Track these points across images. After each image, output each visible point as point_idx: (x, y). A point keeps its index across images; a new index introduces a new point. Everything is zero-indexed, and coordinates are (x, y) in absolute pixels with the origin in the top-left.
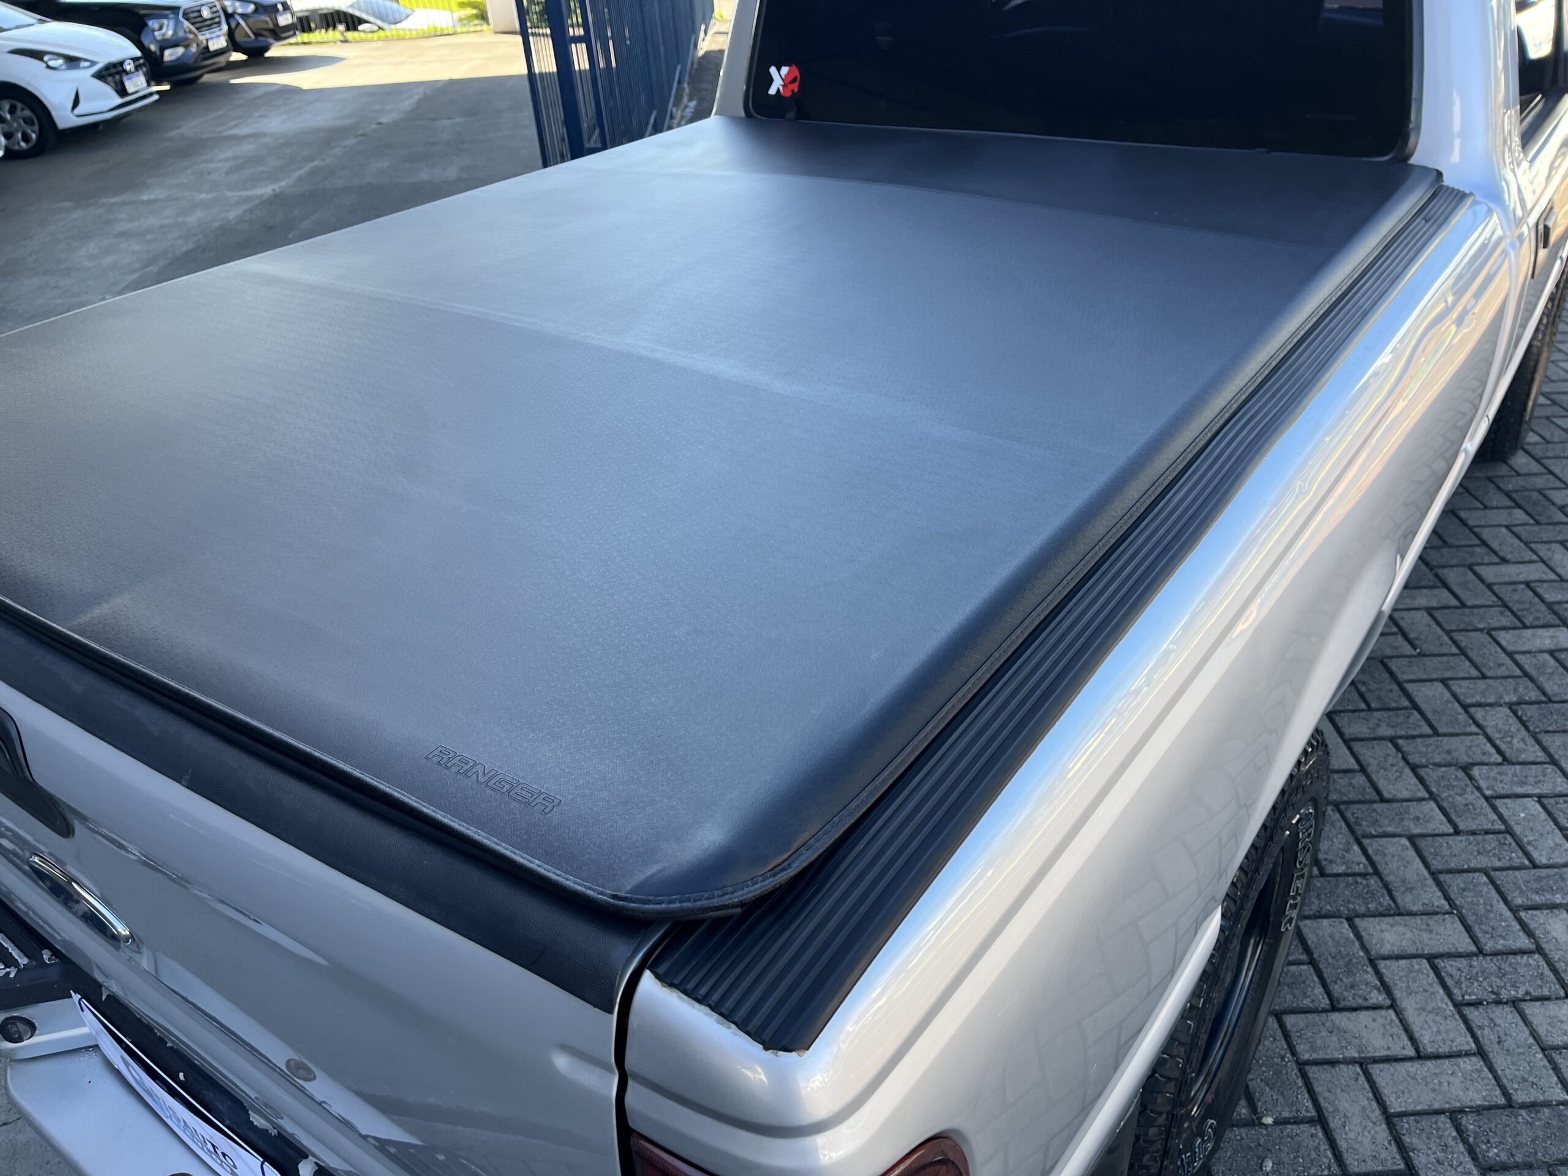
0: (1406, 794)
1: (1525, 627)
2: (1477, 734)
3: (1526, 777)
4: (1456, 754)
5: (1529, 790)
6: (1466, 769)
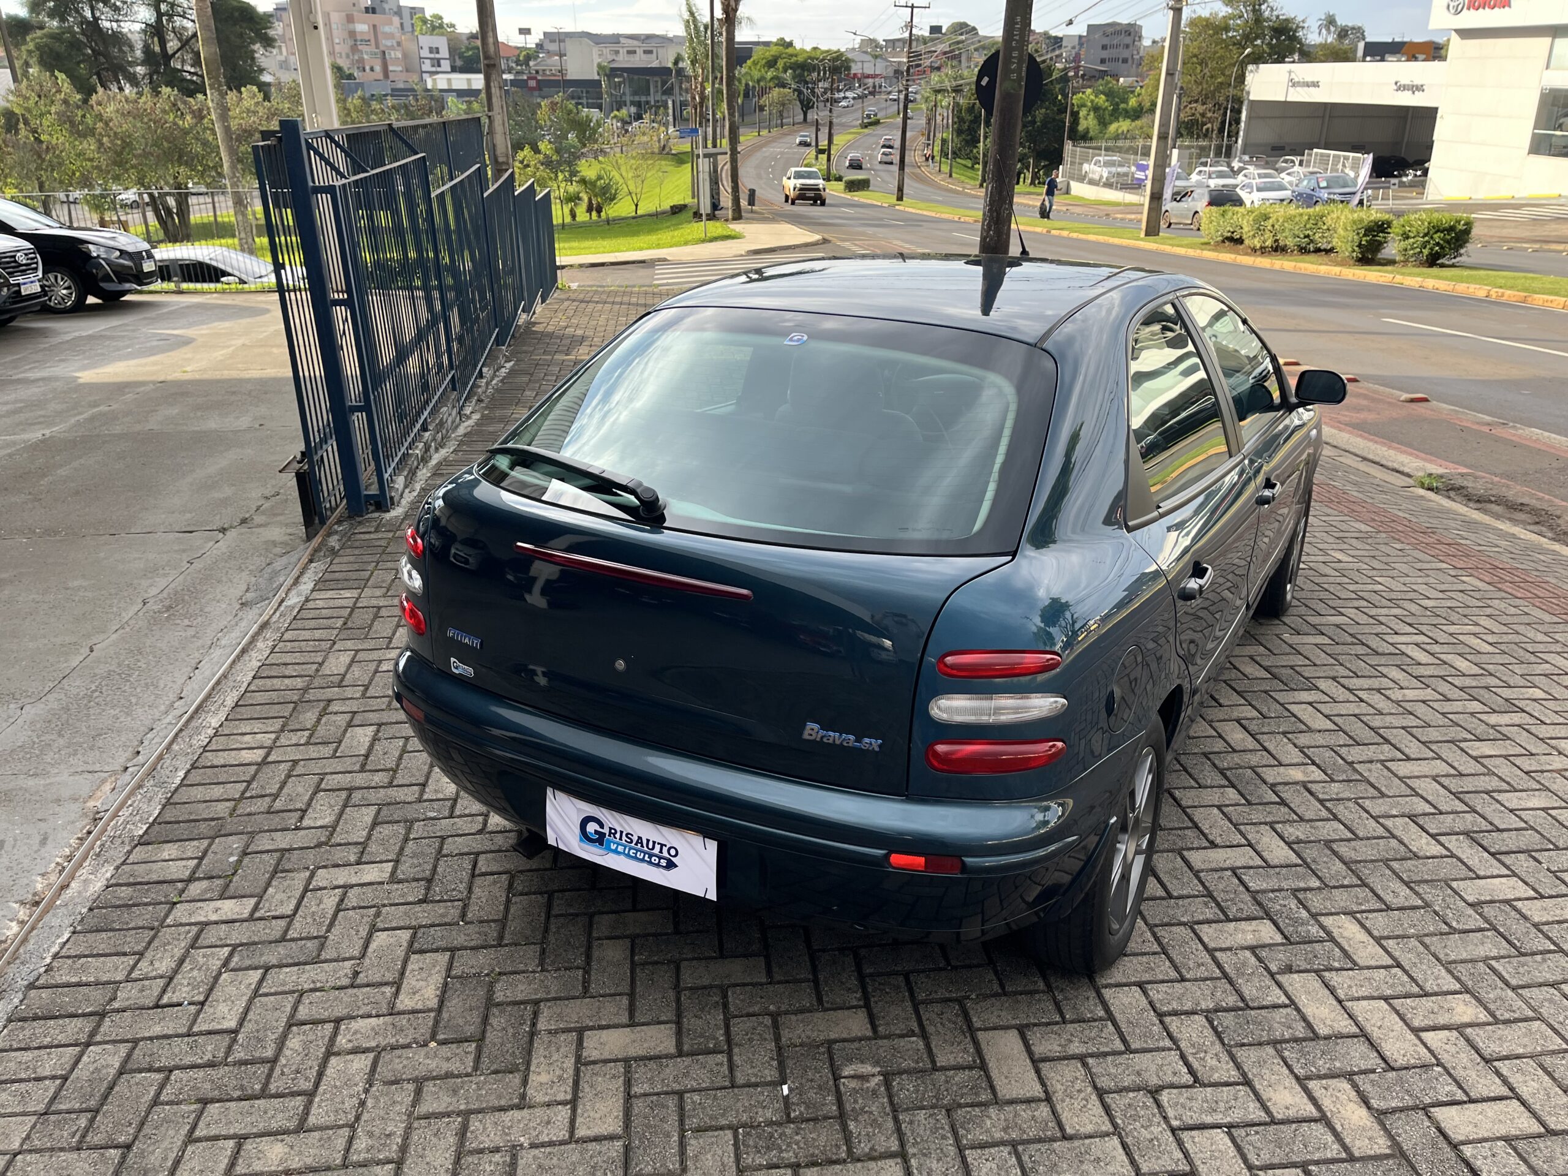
0: (1089, 1129)
1: (1228, 920)
2: (1170, 1049)
3: (1217, 1102)
4: (1145, 1075)
5: (1218, 1118)
6: (1154, 1092)
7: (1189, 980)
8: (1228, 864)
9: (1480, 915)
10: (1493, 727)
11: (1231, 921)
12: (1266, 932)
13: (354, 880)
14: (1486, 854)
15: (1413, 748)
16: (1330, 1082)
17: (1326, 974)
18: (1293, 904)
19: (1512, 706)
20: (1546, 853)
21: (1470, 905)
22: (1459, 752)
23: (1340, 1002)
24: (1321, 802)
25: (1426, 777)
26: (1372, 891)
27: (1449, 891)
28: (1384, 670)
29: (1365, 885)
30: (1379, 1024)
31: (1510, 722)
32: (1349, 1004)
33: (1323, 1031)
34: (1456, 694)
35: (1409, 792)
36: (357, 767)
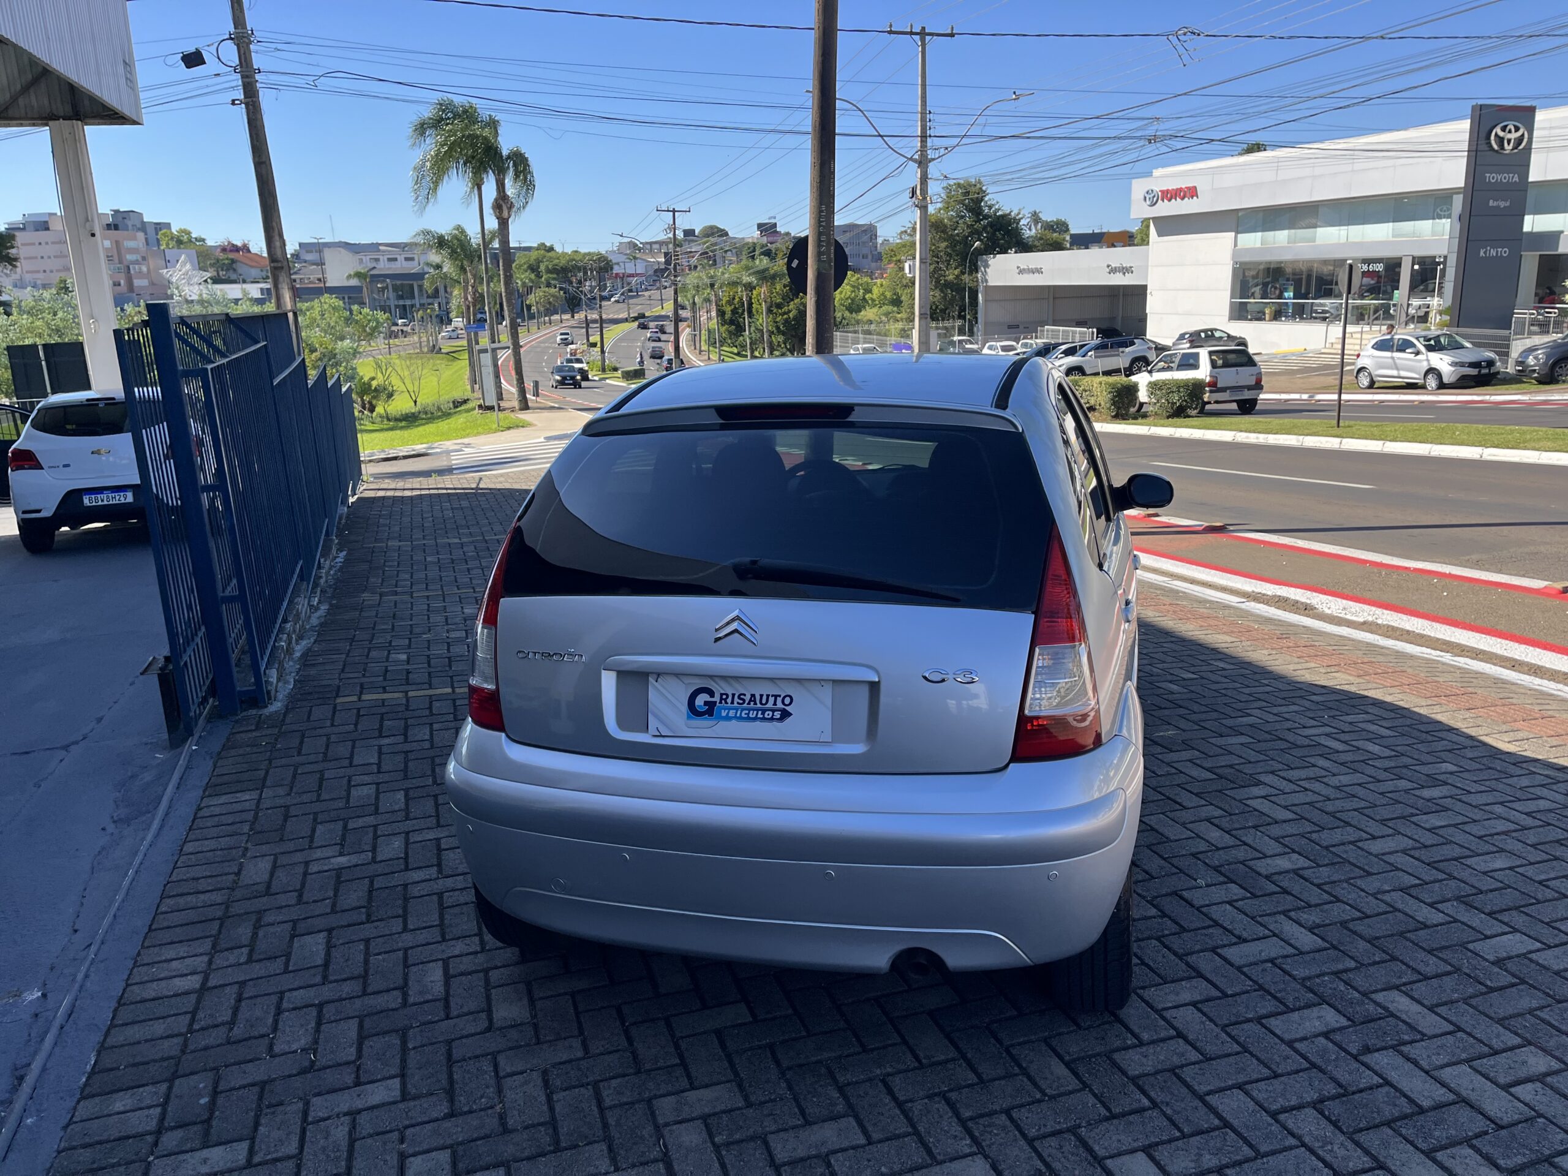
7: (1282, 1075)
8: (1264, 956)
9: (1506, 970)
10: (1428, 800)
11: (1293, 1010)
12: (1331, 1018)
13: (359, 1104)
14: (1483, 915)
15: (1374, 828)
16: (1454, 1150)
17: (1402, 1048)
18: (1342, 987)
19: (1435, 781)
20: (1533, 907)
21: (1493, 963)
22: (1413, 826)
23: (1427, 1072)
24: (1319, 886)
25: (1397, 852)
26: (1402, 962)
27: (1469, 954)
28: (1312, 760)
29: (1394, 958)
30: (1471, 1087)
31: (1441, 795)
32: (1435, 1073)
33: (1425, 1104)
34: (1383, 775)
35: (1389, 868)
36: (318, 979)
